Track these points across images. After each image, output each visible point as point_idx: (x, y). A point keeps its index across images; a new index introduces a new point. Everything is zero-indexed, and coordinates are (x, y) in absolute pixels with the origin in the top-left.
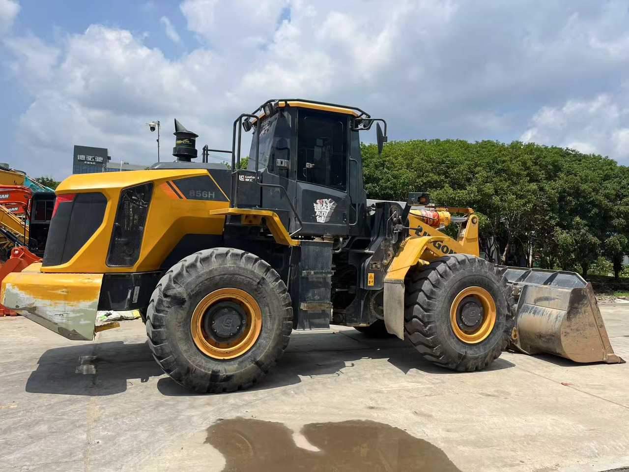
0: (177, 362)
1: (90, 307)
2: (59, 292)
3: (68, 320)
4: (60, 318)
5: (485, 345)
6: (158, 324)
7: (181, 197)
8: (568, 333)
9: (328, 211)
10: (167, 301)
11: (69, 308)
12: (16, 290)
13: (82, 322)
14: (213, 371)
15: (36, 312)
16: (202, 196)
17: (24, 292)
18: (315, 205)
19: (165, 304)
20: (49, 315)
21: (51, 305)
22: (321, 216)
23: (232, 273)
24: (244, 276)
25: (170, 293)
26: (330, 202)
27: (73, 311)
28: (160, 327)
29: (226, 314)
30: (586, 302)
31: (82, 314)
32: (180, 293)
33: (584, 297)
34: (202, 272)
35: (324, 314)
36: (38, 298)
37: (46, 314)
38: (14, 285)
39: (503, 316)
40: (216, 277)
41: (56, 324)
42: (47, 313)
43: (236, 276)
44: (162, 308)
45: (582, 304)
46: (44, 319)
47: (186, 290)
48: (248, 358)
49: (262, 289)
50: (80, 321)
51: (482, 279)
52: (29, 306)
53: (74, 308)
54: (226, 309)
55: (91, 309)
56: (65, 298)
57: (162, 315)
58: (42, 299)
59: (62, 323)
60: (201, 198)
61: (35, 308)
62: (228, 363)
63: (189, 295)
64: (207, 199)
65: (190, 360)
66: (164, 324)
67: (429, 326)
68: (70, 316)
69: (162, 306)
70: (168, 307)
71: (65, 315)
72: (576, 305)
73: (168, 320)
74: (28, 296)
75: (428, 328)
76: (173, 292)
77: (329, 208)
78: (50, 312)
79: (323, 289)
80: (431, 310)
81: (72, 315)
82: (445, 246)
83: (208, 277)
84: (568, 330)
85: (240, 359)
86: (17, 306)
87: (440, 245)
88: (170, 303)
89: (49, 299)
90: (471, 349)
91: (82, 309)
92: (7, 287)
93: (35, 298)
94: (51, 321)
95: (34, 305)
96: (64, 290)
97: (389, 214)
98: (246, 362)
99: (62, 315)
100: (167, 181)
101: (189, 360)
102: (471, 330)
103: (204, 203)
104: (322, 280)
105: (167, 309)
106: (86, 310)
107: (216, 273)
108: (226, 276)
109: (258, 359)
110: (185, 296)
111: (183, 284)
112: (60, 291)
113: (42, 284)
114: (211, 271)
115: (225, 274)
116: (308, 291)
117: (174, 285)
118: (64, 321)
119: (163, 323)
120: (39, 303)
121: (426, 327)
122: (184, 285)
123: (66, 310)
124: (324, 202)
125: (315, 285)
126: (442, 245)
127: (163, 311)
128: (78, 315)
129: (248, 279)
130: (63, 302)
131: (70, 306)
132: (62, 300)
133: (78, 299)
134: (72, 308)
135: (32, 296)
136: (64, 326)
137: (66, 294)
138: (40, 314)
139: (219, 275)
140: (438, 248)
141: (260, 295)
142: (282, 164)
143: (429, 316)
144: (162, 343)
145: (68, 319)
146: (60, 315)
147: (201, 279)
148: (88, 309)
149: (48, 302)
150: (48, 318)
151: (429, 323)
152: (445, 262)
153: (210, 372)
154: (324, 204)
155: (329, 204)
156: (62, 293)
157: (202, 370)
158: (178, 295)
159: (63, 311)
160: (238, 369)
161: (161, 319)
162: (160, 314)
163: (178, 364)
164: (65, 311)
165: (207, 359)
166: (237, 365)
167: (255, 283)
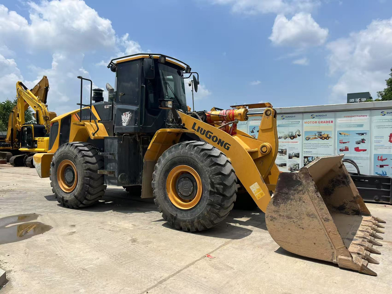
5: (193, 212)
7: (79, 120)
8: (275, 218)
9: (128, 119)
16: (87, 118)
18: (122, 116)
22: (124, 122)
23: (66, 153)
24: (70, 154)
26: (129, 114)
30: (300, 189)
33: (299, 183)
35: (114, 178)
39: (207, 191)
45: (295, 190)
49: (76, 161)
51: (189, 159)
62: (67, 194)
63: (55, 162)
72: (285, 190)
77: (128, 117)
79: (114, 163)
82: (214, 136)
84: (275, 215)
85: (71, 193)
87: (210, 136)
90: (181, 213)
100: (75, 113)
102: (187, 199)
104: (113, 158)
109: (75, 194)
116: (107, 164)
124: (126, 114)
125: (111, 161)
126: (212, 135)
129: (71, 156)
140: (209, 138)
141: (76, 164)
154: (127, 115)
157: (59, 195)
165: (62, 191)
166: (70, 196)
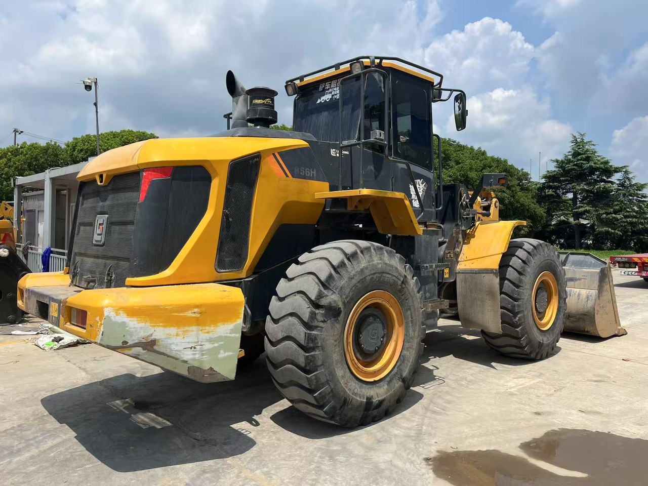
0: (334, 393)
1: (232, 331)
2: (189, 314)
3: (203, 355)
4: (190, 352)
5: (553, 330)
6: (311, 345)
7: (287, 176)
8: (599, 311)
9: (421, 194)
10: (321, 313)
11: (203, 336)
12: (122, 318)
13: (222, 355)
14: (367, 398)
15: (156, 348)
16: (305, 174)
17: (135, 319)
18: (410, 186)
19: (320, 318)
20: (176, 351)
21: (177, 335)
22: (416, 200)
23: (381, 271)
24: (390, 274)
25: (324, 302)
27: (210, 340)
28: (313, 349)
29: (372, 323)
30: (607, 281)
31: (222, 343)
32: (335, 301)
33: (606, 275)
34: (353, 272)
35: (433, 314)
36: (158, 326)
37: (170, 349)
38: (117, 310)
39: (562, 300)
40: (367, 278)
41: (185, 362)
42: (173, 347)
43: (384, 275)
44: (316, 323)
45: (605, 283)
46: (168, 356)
47: (341, 296)
48: (395, 375)
49: (405, 289)
50: (219, 353)
51: (551, 263)
52: (144, 341)
53: (210, 335)
54: (371, 318)
55: (233, 335)
56: (198, 322)
57: (316, 333)
58: (165, 327)
59: (194, 360)
60: (305, 177)
61: (153, 342)
62: (377, 385)
63: (344, 303)
64: (310, 178)
65: (346, 387)
66: (319, 345)
67: (519, 316)
68: (205, 348)
69: (316, 322)
70: (324, 322)
71: (198, 348)
72: (602, 283)
73: (324, 339)
74: (142, 325)
75: (517, 318)
76: (328, 301)
77: (421, 191)
78: (177, 345)
79: (432, 285)
80: (519, 299)
81: (208, 346)
83: (361, 278)
84: (598, 308)
85: (388, 379)
86: (125, 342)
88: (324, 315)
89: (175, 326)
90: (544, 336)
91: (220, 337)
92: (106, 314)
93: (154, 326)
94: (177, 359)
95: (153, 338)
96: (196, 310)
97: (459, 198)
98: (394, 381)
99: (195, 348)
100: (272, 152)
101: (345, 389)
102: (540, 317)
103: (307, 183)
104: (431, 274)
105: (321, 324)
106: (227, 336)
107: (367, 272)
108: (375, 276)
109: (404, 376)
110: (341, 305)
111: (336, 289)
112: (190, 312)
113: (163, 303)
114: (362, 270)
115: (374, 274)
117: (325, 292)
118: (197, 356)
119: (318, 343)
120: (159, 333)
121: (515, 318)
122: (338, 290)
123: (200, 340)
124: (418, 183)
125: (426, 280)
127: (317, 327)
128: (216, 345)
129: (394, 278)
130: (194, 328)
131: (205, 333)
132: (192, 326)
133: (215, 322)
134: (208, 336)
135: (148, 324)
136: (196, 364)
137: (199, 315)
138: (162, 350)
139: (370, 275)
141: (403, 297)
142: (381, 136)
143: (519, 306)
144: (317, 370)
145: (202, 353)
146: (191, 348)
147: (354, 281)
148: (230, 335)
149: (173, 330)
150: (173, 354)
151: (518, 313)
152: (521, 248)
153: (365, 400)
154: (418, 186)
155: (421, 185)
156: (194, 315)
157: (358, 399)
158: (333, 305)
159: (195, 343)
160: (388, 390)
161: (316, 338)
162: (313, 332)
163: (334, 396)
164: (198, 342)
165: (360, 384)
166: (386, 386)
167: (400, 283)
